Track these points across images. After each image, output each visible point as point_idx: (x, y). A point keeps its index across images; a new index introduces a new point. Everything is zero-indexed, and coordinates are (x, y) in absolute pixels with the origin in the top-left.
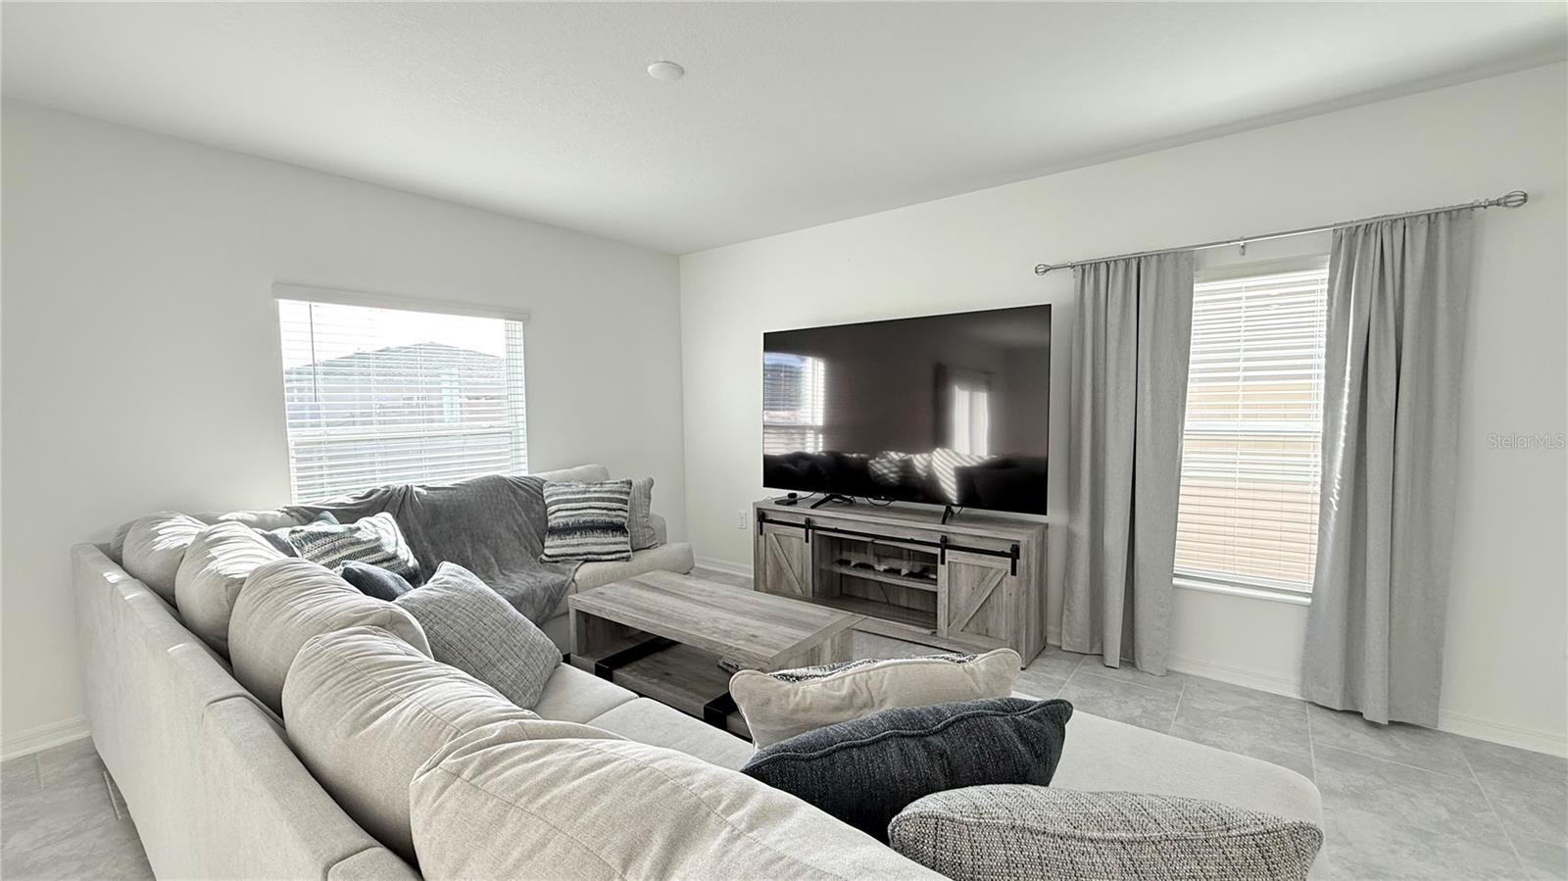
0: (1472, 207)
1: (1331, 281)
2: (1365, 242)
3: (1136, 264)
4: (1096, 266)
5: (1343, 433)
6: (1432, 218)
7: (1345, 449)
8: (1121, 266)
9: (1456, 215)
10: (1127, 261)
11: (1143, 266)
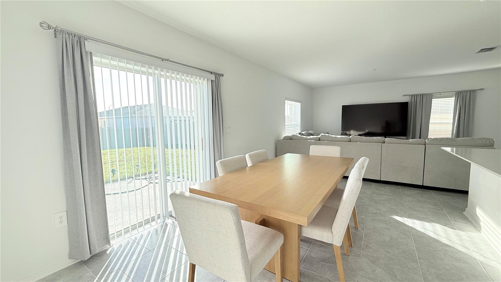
0: (476, 90)
1: (455, 99)
2: (460, 94)
3: (422, 96)
4: (415, 96)
5: (456, 122)
6: (470, 91)
7: (457, 125)
8: (419, 96)
9: (474, 91)
10: (420, 95)
11: (423, 96)
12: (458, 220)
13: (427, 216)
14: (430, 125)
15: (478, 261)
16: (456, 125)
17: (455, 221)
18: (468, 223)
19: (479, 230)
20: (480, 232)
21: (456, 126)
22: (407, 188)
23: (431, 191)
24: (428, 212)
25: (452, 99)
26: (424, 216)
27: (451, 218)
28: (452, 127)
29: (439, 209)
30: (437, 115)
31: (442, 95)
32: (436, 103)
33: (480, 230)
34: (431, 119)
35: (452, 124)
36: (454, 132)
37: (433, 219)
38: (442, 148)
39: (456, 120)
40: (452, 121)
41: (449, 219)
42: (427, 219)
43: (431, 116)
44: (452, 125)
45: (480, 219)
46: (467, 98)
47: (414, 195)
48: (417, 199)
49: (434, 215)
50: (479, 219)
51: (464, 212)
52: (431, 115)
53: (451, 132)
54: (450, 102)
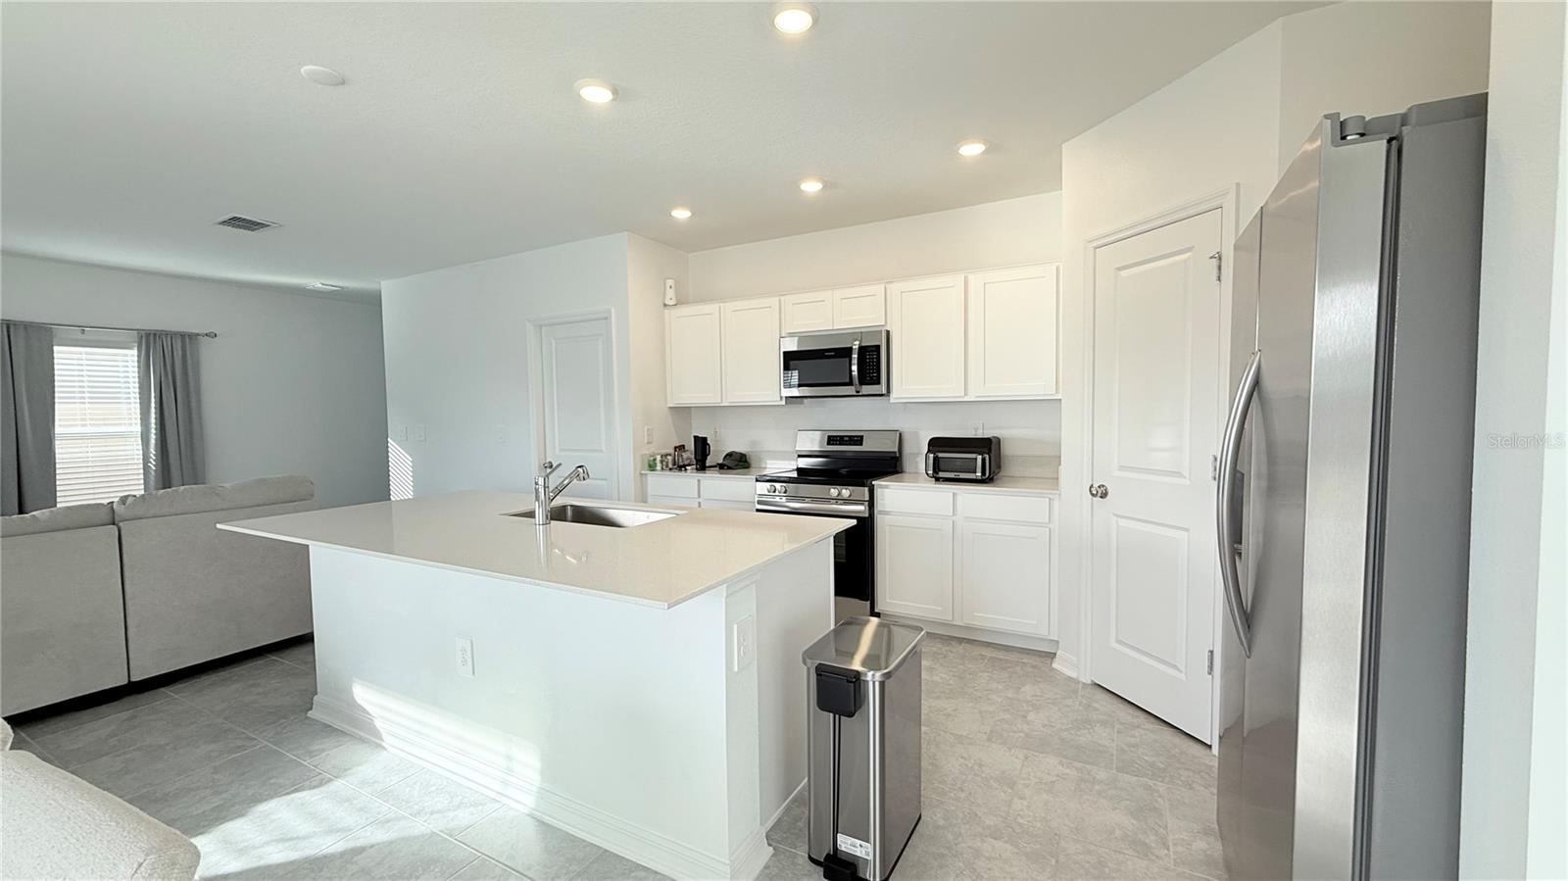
0: (198, 335)
1: (139, 356)
2: (155, 342)
3: (6, 329)
5: (154, 431)
6: (182, 335)
7: (156, 440)
9: (193, 337)
11: (12, 330)
12: (316, 748)
13: (224, 796)
14: (57, 443)
15: (443, 835)
16: (153, 442)
17: (311, 754)
18: (341, 738)
19: (376, 743)
20: (385, 749)
21: (156, 444)
22: (62, 724)
23: (163, 689)
24: (216, 777)
25: (127, 356)
26: (217, 801)
27: (295, 753)
28: (140, 447)
29: (239, 743)
30: (78, 406)
31: (89, 335)
32: (70, 363)
33: (380, 742)
34: (57, 423)
35: (139, 439)
36: (152, 466)
37: (250, 792)
38: (218, 526)
39: (153, 426)
40: (138, 429)
41: (292, 760)
42: (232, 806)
43: (56, 412)
44: (140, 443)
45: (370, 711)
46: (175, 353)
47: (113, 741)
48: (139, 749)
49: (243, 774)
50: (368, 713)
51: (310, 714)
52: (57, 406)
53: (141, 466)
54: (125, 363)
